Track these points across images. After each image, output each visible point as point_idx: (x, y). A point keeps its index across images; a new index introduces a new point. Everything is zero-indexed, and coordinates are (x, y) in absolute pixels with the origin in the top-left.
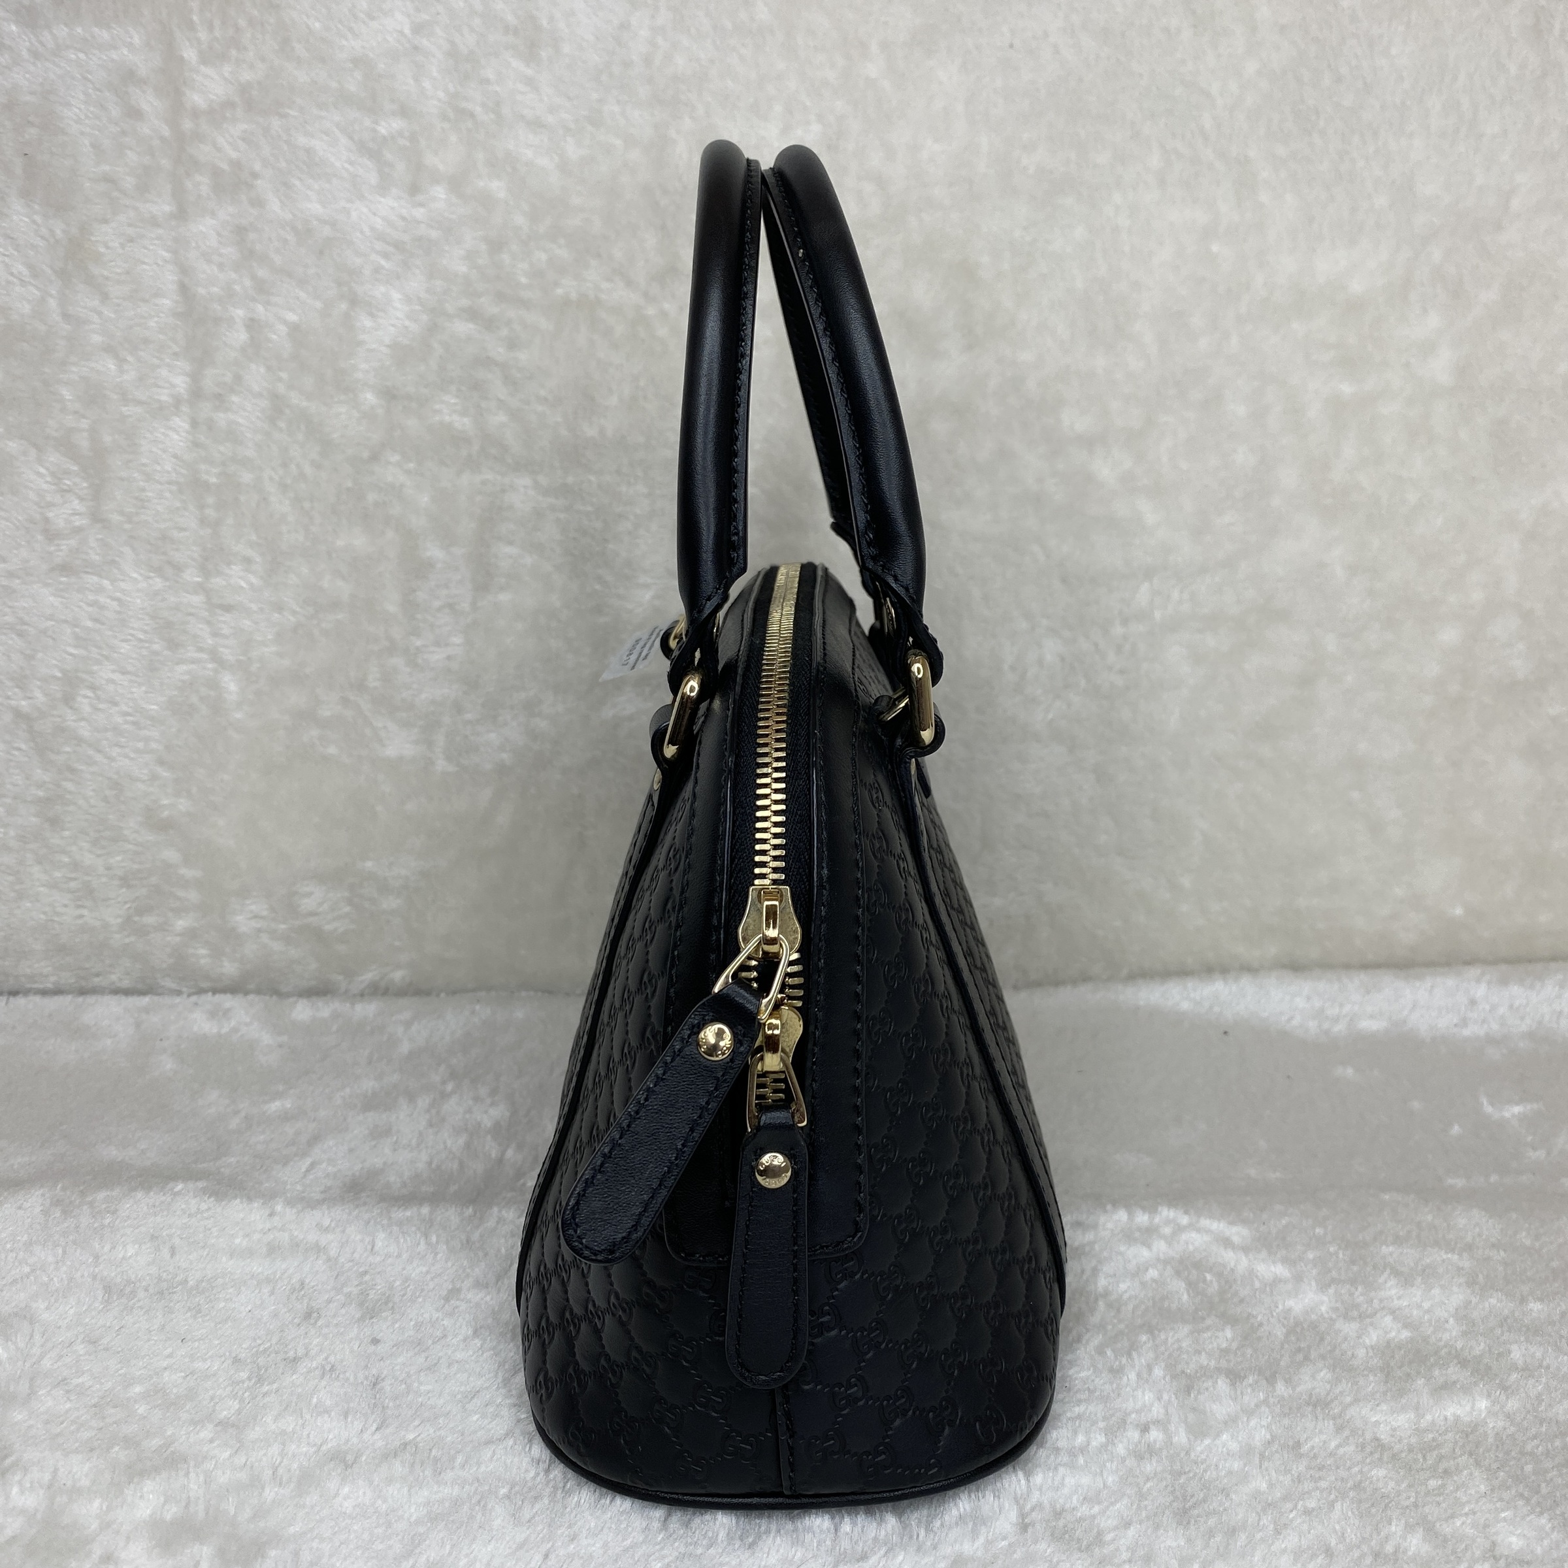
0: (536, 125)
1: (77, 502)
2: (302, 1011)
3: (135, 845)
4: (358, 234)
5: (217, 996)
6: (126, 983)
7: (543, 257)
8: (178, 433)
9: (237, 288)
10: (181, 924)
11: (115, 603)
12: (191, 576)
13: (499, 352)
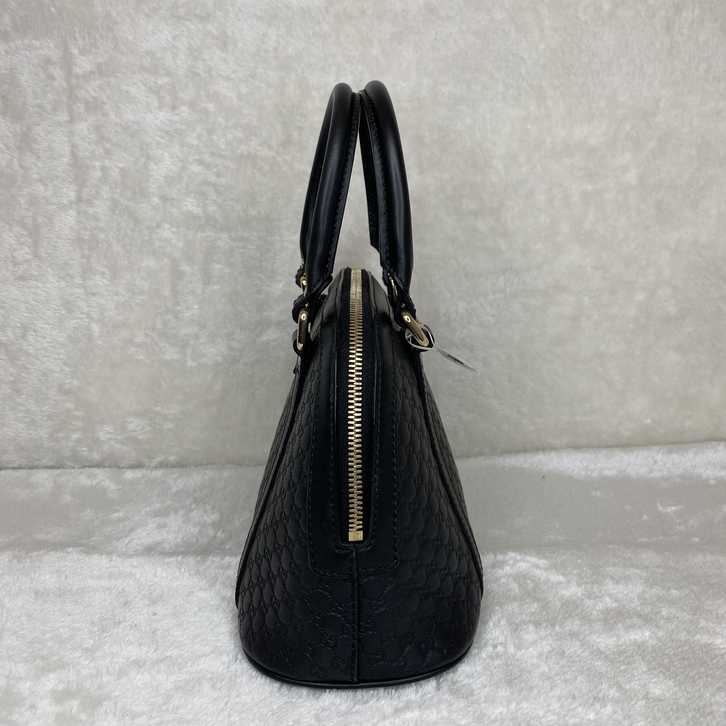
0: (227, 79)
1: (27, 248)
2: (129, 475)
3: (54, 401)
4: (150, 128)
5: (91, 468)
6: (50, 464)
7: (231, 136)
8: (71, 217)
9: (97, 153)
10: (75, 436)
11: (44, 294)
12: (78, 280)
13: (212, 178)
